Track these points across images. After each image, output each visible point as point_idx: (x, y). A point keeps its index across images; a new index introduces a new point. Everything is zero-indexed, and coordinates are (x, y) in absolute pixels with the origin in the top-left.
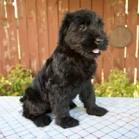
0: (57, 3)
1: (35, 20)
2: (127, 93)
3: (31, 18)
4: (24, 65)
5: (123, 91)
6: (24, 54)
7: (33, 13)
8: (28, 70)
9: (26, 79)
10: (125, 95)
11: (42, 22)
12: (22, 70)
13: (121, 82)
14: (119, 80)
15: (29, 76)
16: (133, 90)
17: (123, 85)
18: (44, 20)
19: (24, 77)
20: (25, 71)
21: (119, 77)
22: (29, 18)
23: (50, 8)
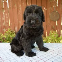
0: (26, 1)
1: (16, 9)
2: (58, 41)
4: (12, 29)
5: (56, 40)
6: (11, 24)
7: (16, 6)
10: (56, 42)
11: (20, 10)
12: (11, 31)
13: (55, 36)
14: (54, 35)
15: (14, 34)
16: (60, 40)
17: (56, 38)
18: (20, 9)
19: (11, 34)
20: (12, 31)
21: (54, 34)
22: (14, 8)
23: (23, 3)
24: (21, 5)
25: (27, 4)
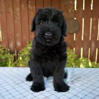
0: (28, 2)
1: (12, 14)
2: (76, 65)
3: (9, 13)
4: (4, 46)
5: (73, 64)
6: (4, 38)
7: (11, 10)
8: (7, 49)
9: (5, 55)
11: (17, 16)
12: (3, 49)
13: (71, 57)
15: (7, 53)
16: (80, 63)
17: (72, 59)
18: (18, 14)
21: (70, 54)
22: (7, 13)
23: (23, 6)
24: (18, 9)
25: (29, 7)
